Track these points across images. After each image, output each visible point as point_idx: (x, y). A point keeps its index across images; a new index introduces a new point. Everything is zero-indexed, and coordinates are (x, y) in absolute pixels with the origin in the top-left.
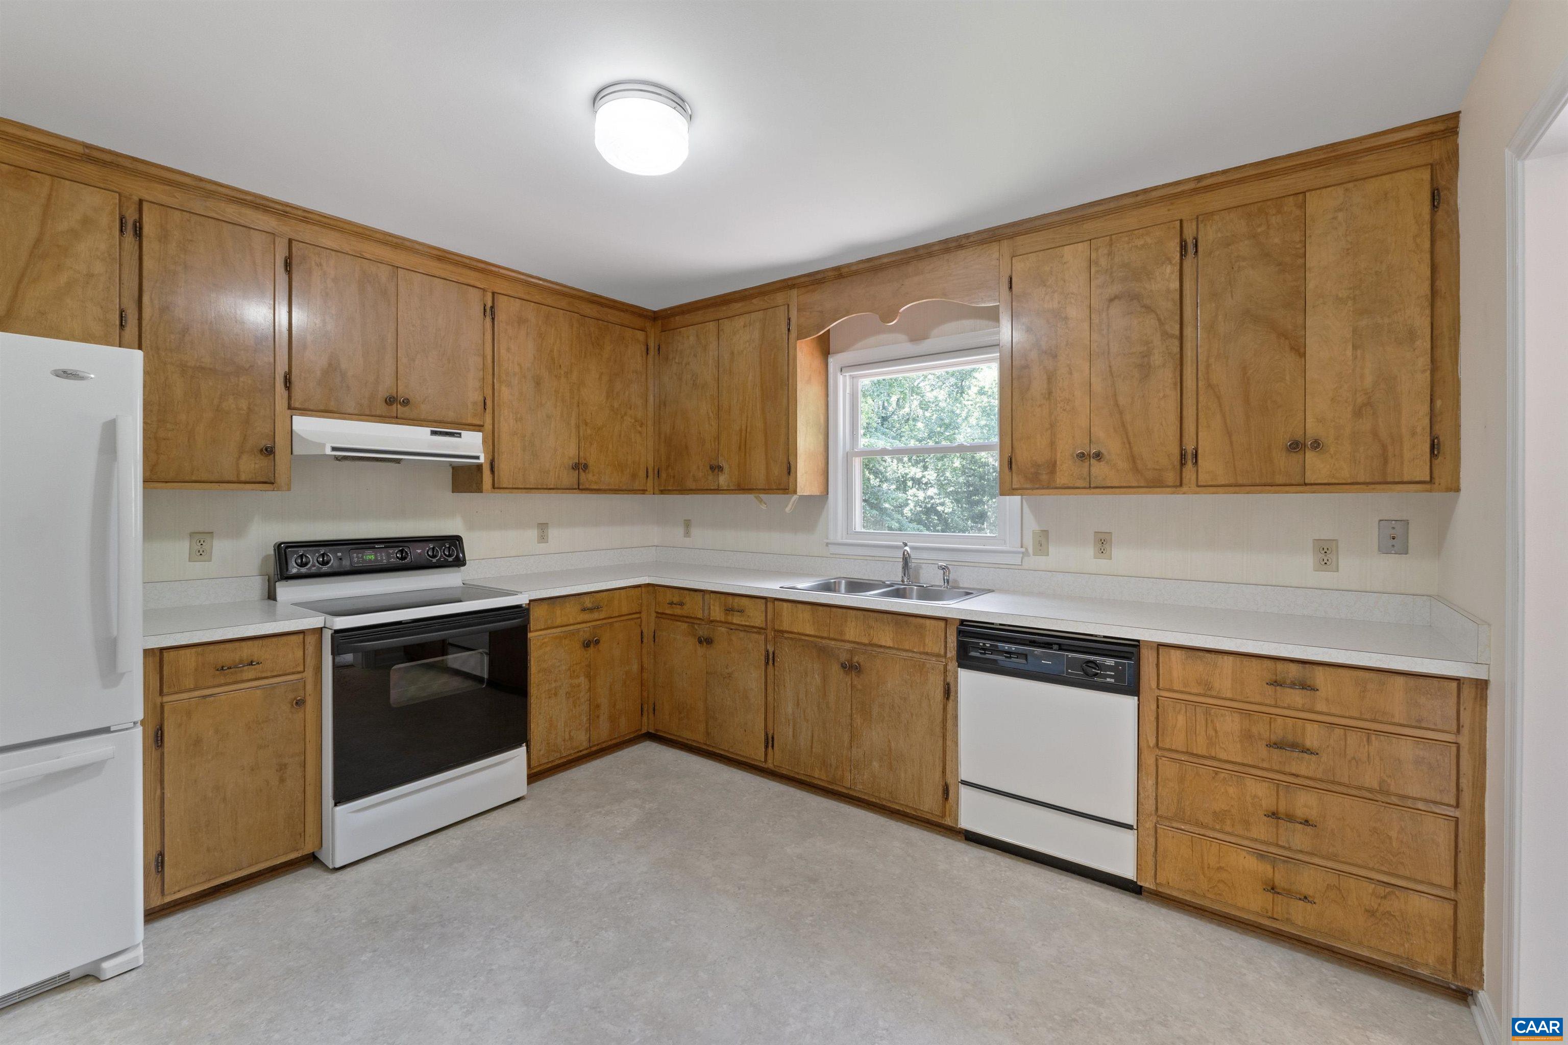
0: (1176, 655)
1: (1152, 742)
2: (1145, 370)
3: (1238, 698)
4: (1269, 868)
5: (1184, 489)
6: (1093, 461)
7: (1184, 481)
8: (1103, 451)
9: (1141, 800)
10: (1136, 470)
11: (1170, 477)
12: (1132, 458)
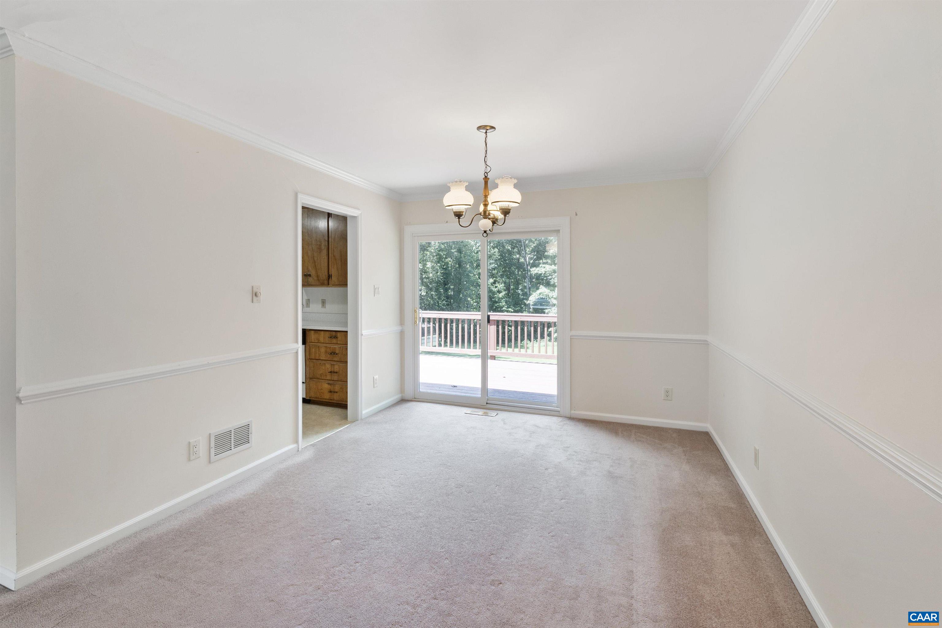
0: (312, 332)
1: (308, 357)
2: (320, 249)
3: (325, 342)
4: (330, 386)
5: (329, 286)
6: (309, 277)
7: (330, 283)
8: (311, 274)
9: (306, 375)
10: (318, 280)
11: (326, 282)
12: (318, 276)
